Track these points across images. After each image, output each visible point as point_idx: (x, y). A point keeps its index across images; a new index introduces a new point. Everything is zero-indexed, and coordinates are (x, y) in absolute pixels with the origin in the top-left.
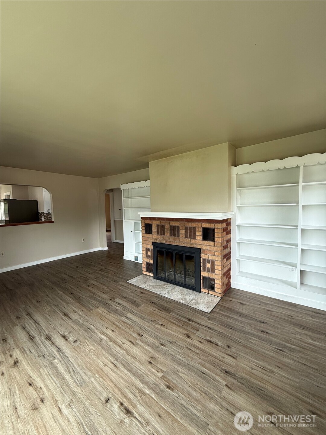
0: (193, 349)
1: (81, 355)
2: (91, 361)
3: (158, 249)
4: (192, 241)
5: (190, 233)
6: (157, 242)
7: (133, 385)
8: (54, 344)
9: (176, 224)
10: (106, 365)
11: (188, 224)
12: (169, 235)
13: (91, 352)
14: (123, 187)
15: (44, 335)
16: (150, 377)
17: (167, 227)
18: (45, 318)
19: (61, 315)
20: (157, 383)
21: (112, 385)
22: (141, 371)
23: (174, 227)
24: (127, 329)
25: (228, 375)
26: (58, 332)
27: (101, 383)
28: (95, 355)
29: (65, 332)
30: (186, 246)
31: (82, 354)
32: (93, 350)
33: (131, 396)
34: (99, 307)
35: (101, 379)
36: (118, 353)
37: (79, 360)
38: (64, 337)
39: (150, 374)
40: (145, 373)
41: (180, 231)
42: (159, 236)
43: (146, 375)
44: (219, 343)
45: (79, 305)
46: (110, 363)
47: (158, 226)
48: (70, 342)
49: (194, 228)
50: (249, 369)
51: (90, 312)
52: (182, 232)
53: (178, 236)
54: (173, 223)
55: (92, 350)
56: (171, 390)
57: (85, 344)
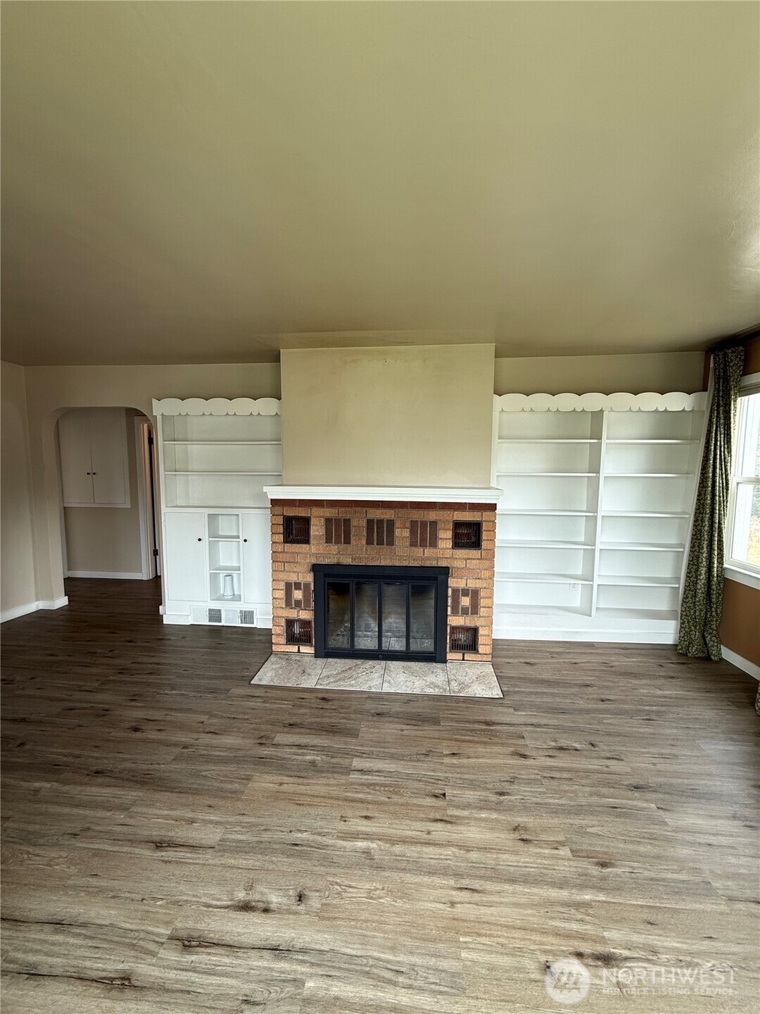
0: (557, 775)
1: (366, 921)
2: (408, 918)
3: (331, 580)
4: (428, 552)
5: (424, 534)
6: (327, 561)
7: (552, 903)
8: (239, 948)
9: (388, 515)
10: (453, 904)
11: (417, 515)
12: (364, 542)
13: (381, 898)
14: (161, 409)
15: (162, 943)
16: (556, 868)
17: (359, 522)
18: (89, 893)
19: (147, 852)
20: (580, 870)
21: (517, 934)
22: (531, 867)
23: (380, 522)
24: (393, 796)
25: (643, 792)
26: (209, 906)
27: (494, 949)
28: (401, 898)
29: (231, 893)
30: (410, 565)
31: (363, 918)
32: (378, 889)
33: (575, 926)
34: (252, 776)
35: (483, 940)
36: (442, 859)
37: (374, 937)
38: (246, 907)
39: (550, 862)
40: (540, 866)
41: (397, 532)
42: (334, 548)
43: (546, 868)
44: (577, 746)
45: (175, 795)
46: (454, 893)
47: (328, 521)
48: (287, 910)
49: (434, 524)
50: (651, 766)
51: (239, 799)
52: (402, 533)
53: (391, 542)
54: (376, 514)
55: (378, 892)
56: (613, 867)
57: (338, 887)
